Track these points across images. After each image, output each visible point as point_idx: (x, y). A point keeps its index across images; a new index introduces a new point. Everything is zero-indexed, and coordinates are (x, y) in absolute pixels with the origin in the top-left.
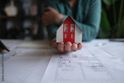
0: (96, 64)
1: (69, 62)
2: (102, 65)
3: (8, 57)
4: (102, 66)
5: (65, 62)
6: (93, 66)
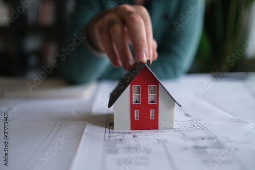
0: (203, 139)
1: (134, 136)
2: (218, 142)
4: (219, 146)
5: (122, 138)
6: (197, 147)
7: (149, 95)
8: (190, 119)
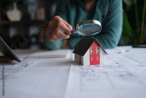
3: (20, 68)
4: (131, 75)
5: (87, 72)
7: (96, 51)
8: (119, 65)
